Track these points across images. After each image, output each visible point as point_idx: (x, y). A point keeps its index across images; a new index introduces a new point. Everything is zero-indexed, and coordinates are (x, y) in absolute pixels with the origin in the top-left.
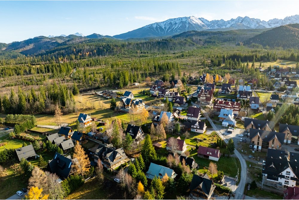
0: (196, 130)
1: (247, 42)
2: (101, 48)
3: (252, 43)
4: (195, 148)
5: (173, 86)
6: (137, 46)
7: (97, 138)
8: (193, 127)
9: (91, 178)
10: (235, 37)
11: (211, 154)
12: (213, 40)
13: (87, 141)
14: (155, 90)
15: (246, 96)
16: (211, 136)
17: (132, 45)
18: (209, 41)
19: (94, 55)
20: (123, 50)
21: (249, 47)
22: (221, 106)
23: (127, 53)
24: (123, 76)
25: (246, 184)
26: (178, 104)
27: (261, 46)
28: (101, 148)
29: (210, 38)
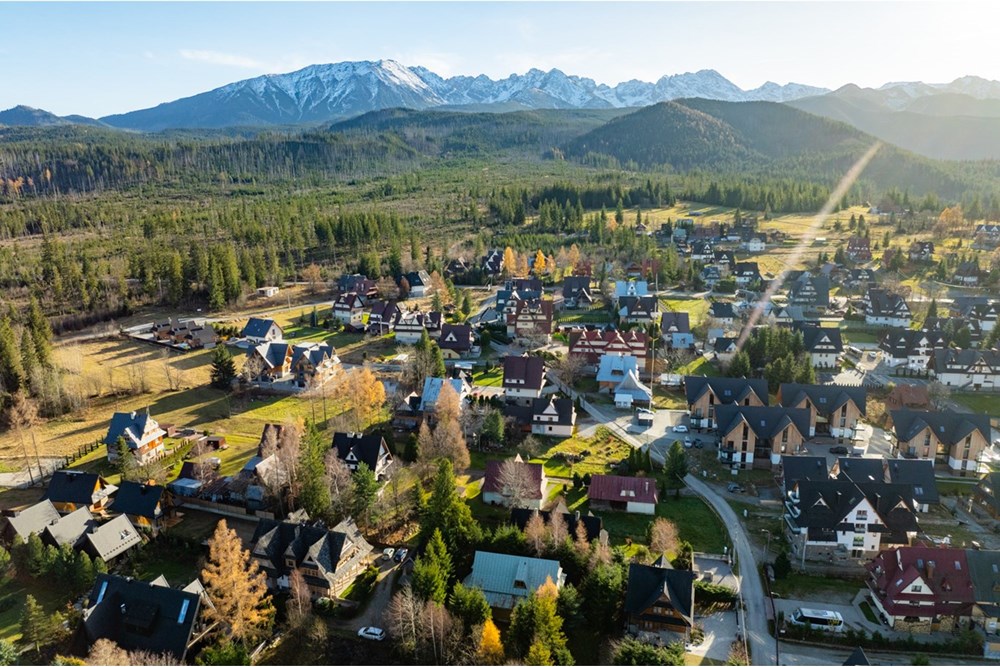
0: (547, 427)
1: (575, 149)
2: (70, 162)
3: (587, 151)
4: (572, 484)
5: (405, 291)
6: (212, 156)
7: (214, 498)
8: (539, 418)
9: (266, 645)
10: (535, 131)
11: (632, 494)
12: (470, 142)
13: (180, 514)
14: (353, 310)
15: (645, 313)
16: (598, 442)
17: (194, 152)
18: (456, 143)
19: (43, 188)
20: (160, 170)
21: (581, 163)
22: (594, 347)
23: (178, 181)
24: (220, 266)
25: (759, 567)
26: (453, 349)
27: (614, 160)
28: (274, 530)
29: (460, 135)
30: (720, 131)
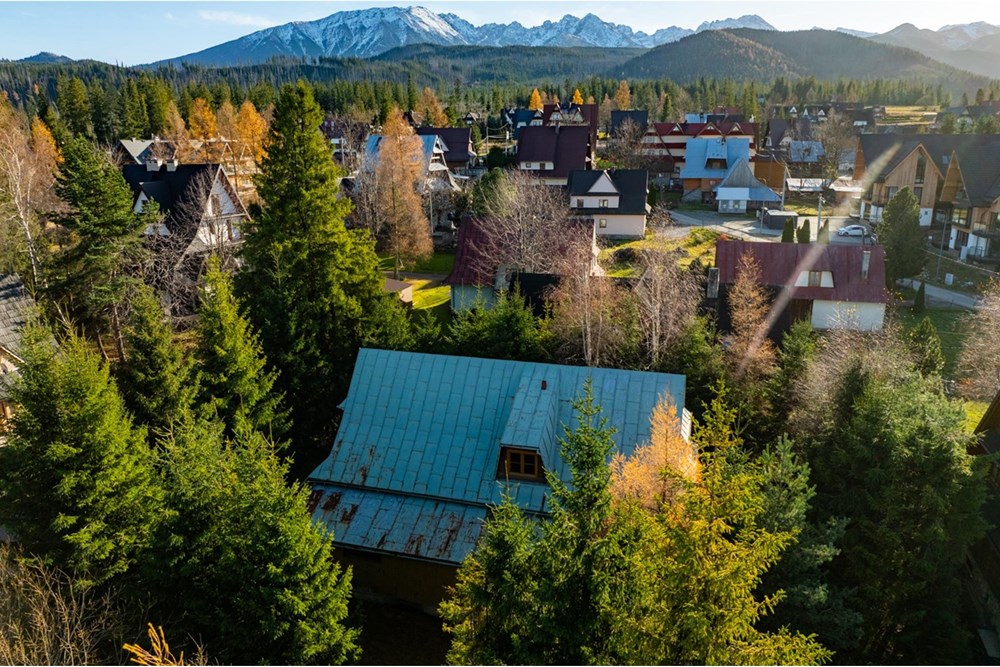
8: (580, 203)
11: (826, 281)
12: (499, 72)
16: (698, 243)
18: (484, 74)
22: (669, 146)
30: (771, 58)
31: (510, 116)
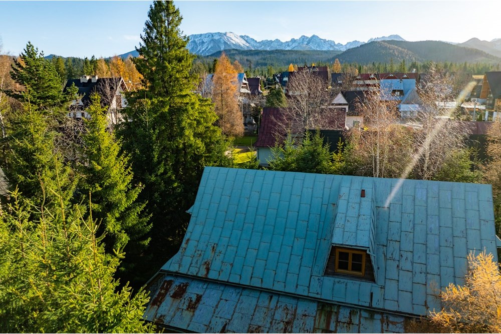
10: (304, 57)
12: (269, 62)
18: (262, 63)
30: (406, 55)
31: (278, 77)
